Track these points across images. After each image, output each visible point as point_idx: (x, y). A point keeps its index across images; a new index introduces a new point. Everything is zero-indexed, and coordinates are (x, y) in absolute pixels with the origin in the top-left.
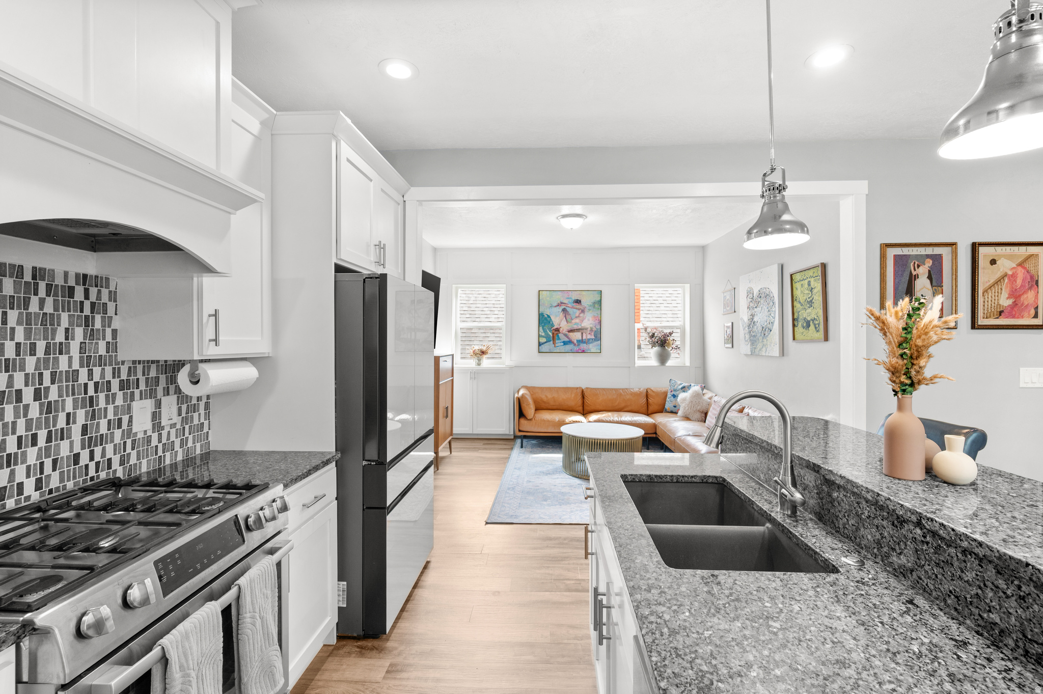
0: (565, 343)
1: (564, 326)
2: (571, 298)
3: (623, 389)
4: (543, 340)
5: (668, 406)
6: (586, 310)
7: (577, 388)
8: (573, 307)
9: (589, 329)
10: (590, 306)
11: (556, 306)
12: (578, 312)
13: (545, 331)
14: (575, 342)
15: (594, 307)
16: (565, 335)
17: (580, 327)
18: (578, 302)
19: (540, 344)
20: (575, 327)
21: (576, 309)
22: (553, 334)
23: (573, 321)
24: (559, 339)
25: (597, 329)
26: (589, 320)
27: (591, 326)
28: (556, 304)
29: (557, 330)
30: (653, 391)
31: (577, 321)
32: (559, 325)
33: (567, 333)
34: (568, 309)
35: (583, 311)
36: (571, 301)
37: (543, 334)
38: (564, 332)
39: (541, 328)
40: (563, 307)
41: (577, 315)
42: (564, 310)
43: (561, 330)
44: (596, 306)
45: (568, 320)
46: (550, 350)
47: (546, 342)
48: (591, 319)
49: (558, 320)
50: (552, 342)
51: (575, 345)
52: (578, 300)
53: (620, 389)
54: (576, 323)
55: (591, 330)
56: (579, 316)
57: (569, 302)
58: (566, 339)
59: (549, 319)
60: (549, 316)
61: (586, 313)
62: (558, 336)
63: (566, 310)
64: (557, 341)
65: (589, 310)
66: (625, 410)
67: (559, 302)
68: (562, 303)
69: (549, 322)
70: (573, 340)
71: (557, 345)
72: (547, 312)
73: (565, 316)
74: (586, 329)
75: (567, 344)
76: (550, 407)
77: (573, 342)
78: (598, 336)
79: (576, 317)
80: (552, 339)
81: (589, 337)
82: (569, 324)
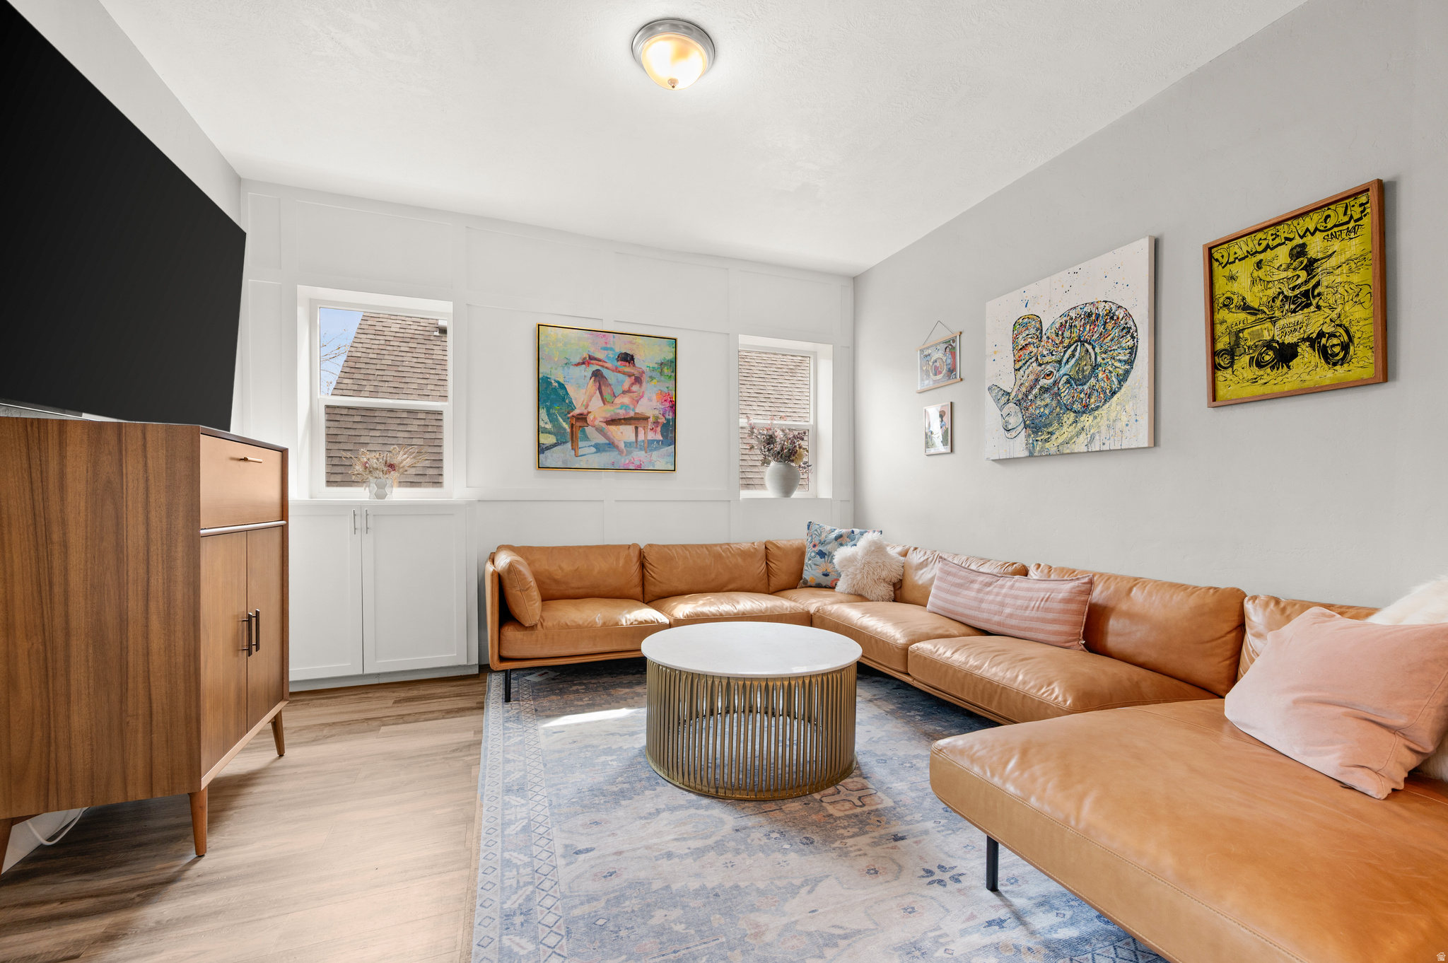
0: (599, 448)
1: (598, 410)
2: (611, 349)
3: (721, 545)
4: (548, 440)
5: (810, 573)
6: (645, 378)
7: (629, 547)
8: (616, 370)
9: (651, 420)
10: (654, 370)
11: (578, 364)
12: (627, 382)
13: (552, 419)
14: (622, 445)
15: (661, 373)
16: (600, 430)
17: (632, 414)
18: (627, 358)
19: (541, 449)
20: (621, 413)
21: (624, 373)
22: (572, 426)
23: (618, 401)
24: (586, 438)
25: (668, 421)
26: (650, 400)
27: (656, 412)
28: (578, 360)
29: (582, 418)
30: (777, 547)
31: (626, 400)
32: (587, 406)
33: (604, 425)
34: (605, 372)
35: (638, 380)
36: (613, 355)
37: (549, 426)
38: (597, 423)
39: (543, 412)
40: (596, 367)
41: (626, 387)
42: (597, 375)
43: (590, 417)
44: (666, 370)
45: (608, 397)
46: (564, 462)
47: (555, 445)
48: (654, 398)
49: (582, 394)
50: (569, 445)
51: (621, 452)
52: (626, 354)
53: (716, 545)
54: (623, 405)
55: (656, 423)
56: (629, 391)
57: (607, 357)
58: (602, 440)
59: (561, 392)
60: (562, 386)
61: (644, 384)
62: (584, 432)
63: (603, 377)
64: (581, 444)
65: (652, 378)
66: (731, 587)
67: (585, 355)
68: (591, 358)
69: (564, 400)
70: (616, 442)
71: (581, 452)
72: (557, 375)
73: (600, 389)
74: (646, 419)
75: (604, 451)
77: (617, 447)
78: (669, 430)
79: (624, 392)
80: (569, 437)
81: (651, 436)
82: (608, 407)
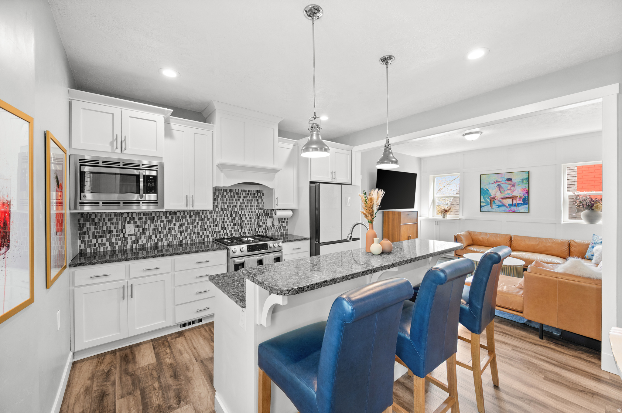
0: (499, 206)
1: (499, 196)
2: (504, 178)
3: (545, 239)
4: (483, 204)
5: (588, 255)
6: (516, 185)
7: (507, 235)
8: (505, 183)
9: (518, 197)
10: (519, 182)
11: (493, 183)
12: (509, 187)
13: (484, 198)
14: (507, 205)
15: (523, 182)
16: (500, 201)
17: (511, 196)
18: (510, 180)
19: (481, 207)
20: (507, 196)
21: (508, 184)
22: (491, 200)
23: (506, 192)
24: (495, 203)
25: (525, 197)
26: (518, 191)
27: (521, 195)
28: (492, 182)
29: (494, 198)
30: (575, 242)
31: (509, 192)
32: (495, 195)
33: (501, 200)
34: (501, 185)
35: (513, 186)
36: (504, 179)
37: (484, 201)
38: (498, 199)
39: (482, 197)
40: (498, 184)
41: (509, 188)
42: (499, 186)
43: (496, 198)
44: (524, 181)
45: (502, 191)
46: (488, 210)
47: (485, 206)
48: (520, 190)
49: (494, 191)
50: (490, 205)
51: (507, 207)
52: (509, 178)
53: (543, 238)
54: (508, 193)
55: (520, 198)
56: (510, 189)
57: (502, 180)
58: (500, 204)
59: (487, 191)
60: (487, 190)
61: (516, 187)
62: (494, 202)
63: (500, 186)
64: (493, 205)
65: (519, 184)
66: (545, 253)
67: (495, 181)
68: (496, 181)
69: (488, 193)
70: (505, 204)
71: (493, 207)
72: (485, 187)
73: (500, 189)
74: (517, 197)
75: (501, 207)
76: (485, 245)
77: (505, 206)
78: (526, 201)
79: (508, 190)
80: (489, 203)
81: (518, 202)
82: (502, 194)
